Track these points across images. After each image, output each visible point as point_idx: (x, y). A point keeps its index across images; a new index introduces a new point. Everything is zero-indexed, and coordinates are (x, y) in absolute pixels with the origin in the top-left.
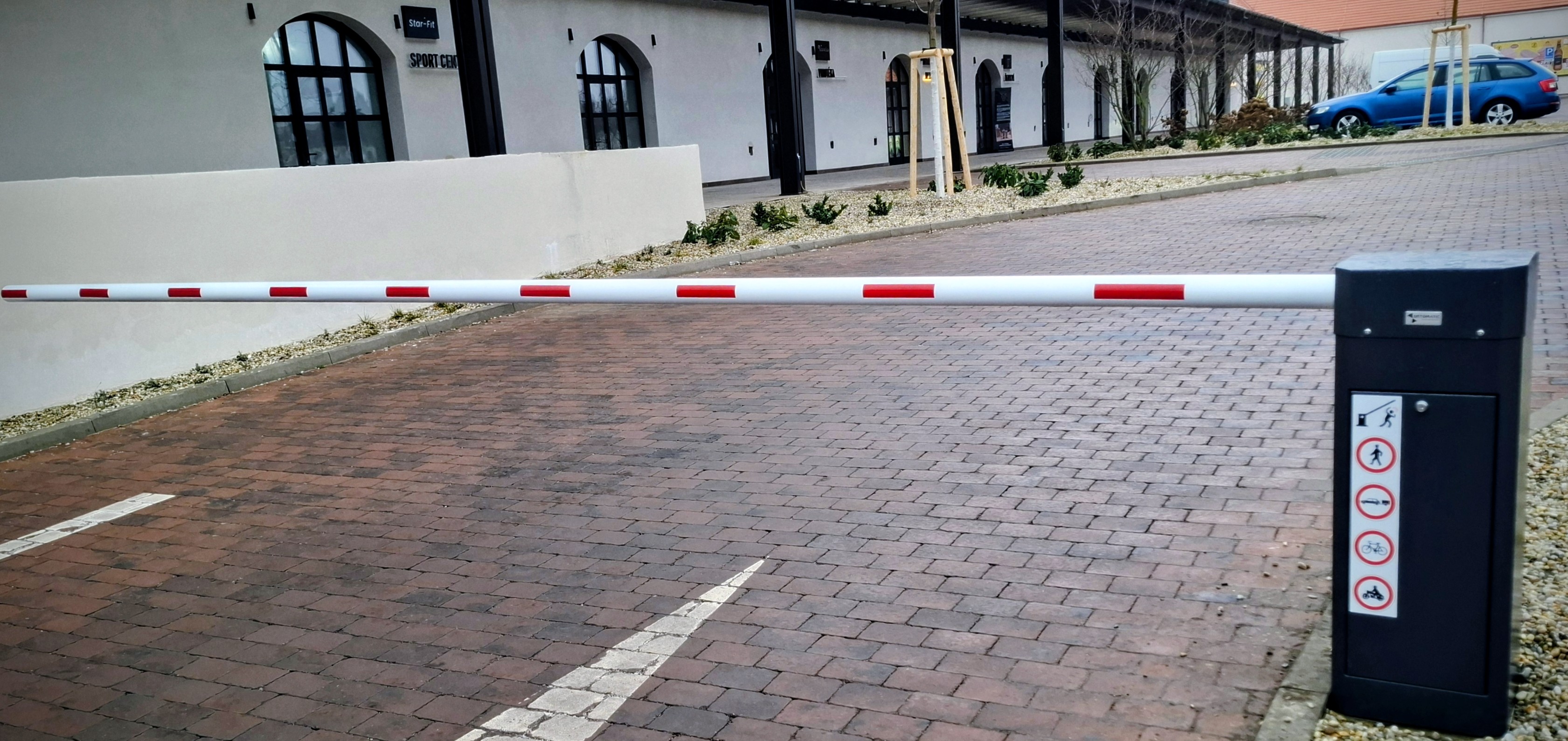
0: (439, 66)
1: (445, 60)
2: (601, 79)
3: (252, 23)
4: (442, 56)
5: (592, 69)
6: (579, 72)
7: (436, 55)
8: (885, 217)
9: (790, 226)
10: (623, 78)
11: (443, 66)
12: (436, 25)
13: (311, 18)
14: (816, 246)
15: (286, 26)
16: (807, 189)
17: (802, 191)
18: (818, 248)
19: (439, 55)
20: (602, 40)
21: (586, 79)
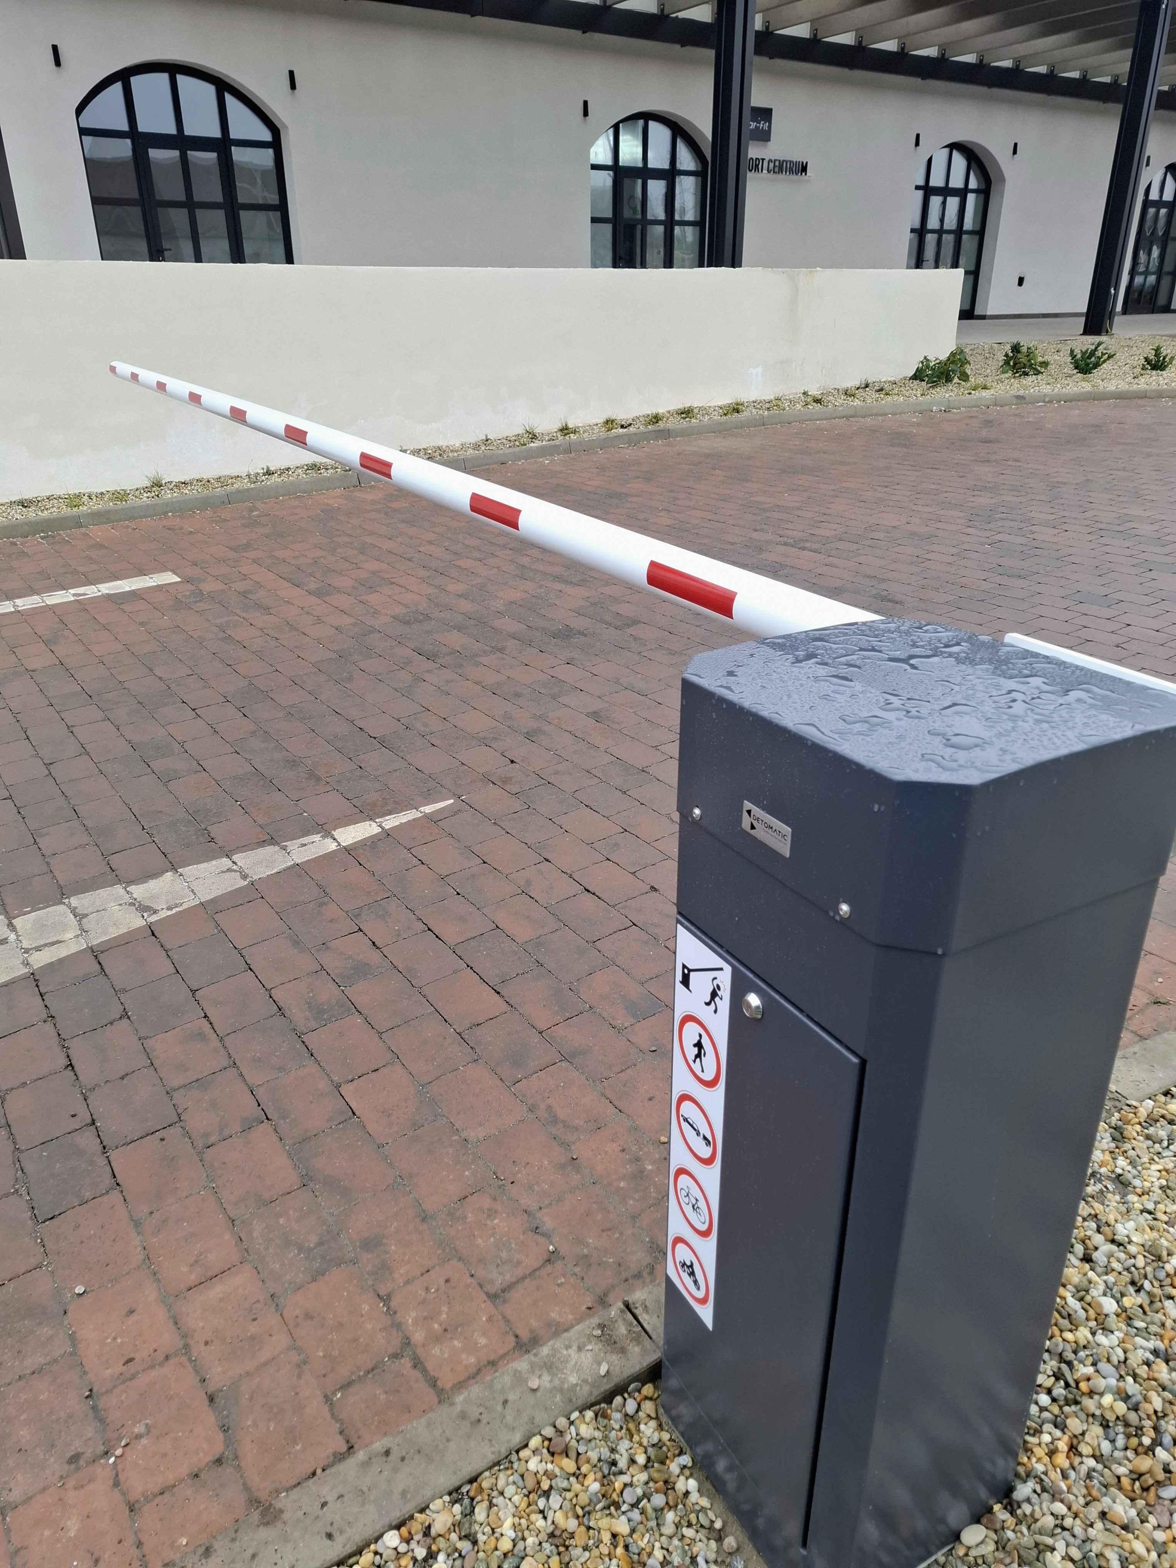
0: (765, 171)
1: (771, 165)
2: (946, 191)
3: (585, 120)
4: (770, 161)
5: (937, 180)
6: (921, 182)
7: (763, 160)
8: (1161, 373)
9: (1038, 373)
10: (973, 191)
11: (769, 171)
12: (770, 127)
13: (647, 117)
14: (1047, 400)
15: (621, 125)
16: (1115, 330)
17: (1107, 332)
18: (1048, 402)
19: (767, 159)
20: (953, 146)
21: (928, 191)
